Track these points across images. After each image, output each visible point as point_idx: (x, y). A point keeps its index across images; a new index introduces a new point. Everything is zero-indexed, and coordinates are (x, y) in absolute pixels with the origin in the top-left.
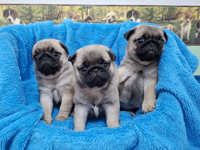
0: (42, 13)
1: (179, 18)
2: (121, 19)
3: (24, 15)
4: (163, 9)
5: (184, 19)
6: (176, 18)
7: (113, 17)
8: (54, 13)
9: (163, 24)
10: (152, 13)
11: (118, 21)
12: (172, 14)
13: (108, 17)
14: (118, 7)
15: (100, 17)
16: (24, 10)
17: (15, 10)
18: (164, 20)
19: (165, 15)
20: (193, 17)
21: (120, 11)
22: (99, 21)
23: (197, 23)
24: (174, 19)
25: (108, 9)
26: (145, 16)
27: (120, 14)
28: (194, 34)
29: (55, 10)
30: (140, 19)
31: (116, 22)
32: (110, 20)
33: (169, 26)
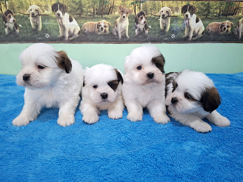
0: (92, 7)
1: (237, 14)
2: (176, 14)
3: (74, 10)
4: (220, 4)
6: (234, 14)
7: (167, 12)
8: (105, 8)
9: (221, 20)
10: (209, 8)
11: (172, 16)
12: (230, 9)
13: (162, 12)
14: (173, 2)
15: (154, 12)
16: (74, 4)
17: (64, 5)
18: (221, 15)
19: (222, 10)
21: (175, 6)
22: (153, 16)
24: (232, 15)
25: (162, 3)
26: (202, 11)
29: (106, 4)
31: (170, 18)
32: (163, 15)
33: (227, 22)
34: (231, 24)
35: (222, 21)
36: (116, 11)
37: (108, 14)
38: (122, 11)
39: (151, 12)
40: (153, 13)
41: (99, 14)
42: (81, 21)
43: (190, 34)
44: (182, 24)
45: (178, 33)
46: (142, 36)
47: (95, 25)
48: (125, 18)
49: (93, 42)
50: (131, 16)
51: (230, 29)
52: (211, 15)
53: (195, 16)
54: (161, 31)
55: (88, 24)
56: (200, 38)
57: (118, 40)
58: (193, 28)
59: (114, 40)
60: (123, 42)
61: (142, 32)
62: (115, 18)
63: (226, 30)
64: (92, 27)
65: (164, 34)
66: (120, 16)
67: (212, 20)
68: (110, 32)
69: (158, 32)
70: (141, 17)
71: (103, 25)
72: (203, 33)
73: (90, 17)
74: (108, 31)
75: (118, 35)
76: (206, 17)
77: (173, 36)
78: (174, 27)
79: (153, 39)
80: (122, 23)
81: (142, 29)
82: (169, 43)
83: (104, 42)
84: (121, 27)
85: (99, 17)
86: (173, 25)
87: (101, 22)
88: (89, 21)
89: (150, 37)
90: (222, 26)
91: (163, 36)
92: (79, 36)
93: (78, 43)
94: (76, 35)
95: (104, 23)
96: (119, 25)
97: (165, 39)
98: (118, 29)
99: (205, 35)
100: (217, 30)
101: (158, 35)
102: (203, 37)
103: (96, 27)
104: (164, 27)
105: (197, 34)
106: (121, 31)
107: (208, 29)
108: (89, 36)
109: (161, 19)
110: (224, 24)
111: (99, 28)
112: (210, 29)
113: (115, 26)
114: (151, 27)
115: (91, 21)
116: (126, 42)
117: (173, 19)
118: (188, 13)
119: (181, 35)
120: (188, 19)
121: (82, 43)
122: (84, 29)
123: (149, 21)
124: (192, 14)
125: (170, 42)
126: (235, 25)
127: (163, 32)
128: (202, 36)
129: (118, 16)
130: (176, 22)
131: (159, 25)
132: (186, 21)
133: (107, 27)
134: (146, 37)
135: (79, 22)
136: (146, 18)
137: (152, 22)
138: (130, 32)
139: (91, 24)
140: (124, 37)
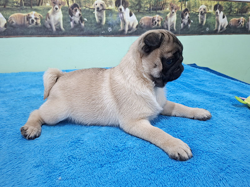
1: (165, 9)
2: (110, 7)
5: (169, 10)
6: (163, 9)
7: (101, 5)
9: (151, 14)
10: (140, 3)
11: (107, 10)
12: (158, 4)
13: (96, 4)
15: (88, 4)
18: (151, 10)
19: (152, 5)
20: (177, 8)
22: (87, 9)
23: (181, 14)
24: (161, 9)
26: (134, 6)
27: (108, 2)
28: (180, 25)
30: (128, 8)
31: (105, 11)
32: (98, 8)
33: (157, 17)
34: (161, 18)
35: (153, 15)
36: (47, 2)
37: (38, 5)
38: (54, 3)
39: (85, 4)
40: (87, 6)
41: (27, 5)
42: (7, 12)
44: (117, 18)
45: (114, 27)
46: (78, 29)
47: (24, 17)
48: (58, 10)
49: (23, 35)
50: (64, 8)
51: (160, 23)
52: (143, 9)
53: (128, 10)
54: (97, 24)
55: (16, 16)
57: (52, 32)
58: (127, 21)
59: (48, 33)
60: (59, 35)
61: (78, 25)
62: (46, 9)
63: (157, 24)
64: (21, 19)
65: (101, 27)
66: (52, 8)
67: (144, 14)
68: (43, 25)
69: (95, 25)
70: (75, 10)
71: (33, 17)
72: (137, 27)
73: (17, 8)
74: (40, 24)
75: (51, 28)
76: (139, 11)
77: (110, 30)
78: (110, 20)
79: (90, 32)
80: (55, 15)
81: (77, 22)
82: (107, 36)
83: (36, 35)
84: (54, 19)
85: (28, 8)
86: (109, 18)
87: (30, 13)
88: (17, 13)
89: (87, 30)
90: (153, 20)
91: (100, 29)
92: (6, 30)
93: (5, 37)
94: (2, 28)
95: (35, 15)
96: (52, 17)
97: (103, 32)
98: (51, 21)
99: (140, 28)
100: (149, 24)
101: (95, 28)
103: (26, 19)
104: (100, 20)
105: (132, 28)
106: (55, 24)
107: (141, 23)
108: (18, 29)
109: (96, 12)
110: (154, 19)
111: (29, 21)
112: (143, 23)
113: (48, 19)
114: (86, 20)
115: (18, 13)
116: (61, 35)
117: (107, 12)
118: (121, 7)
119: (118, 29)
120: (122, 13)
121: (10, 37)
122: (11, 21)
123: (84, 13)
124: (125, 8)
126: (164, 20)
127: (99, 24)
129: (49, 8)
130: (111, 15)
131: (95, 18)
132: (120, 15)
133: (38, 19)
134: (82, 30)
135: (4, 13)
136: (80, 10)
137: (88, 15)
138: (65, 24)
139: (19, 15)
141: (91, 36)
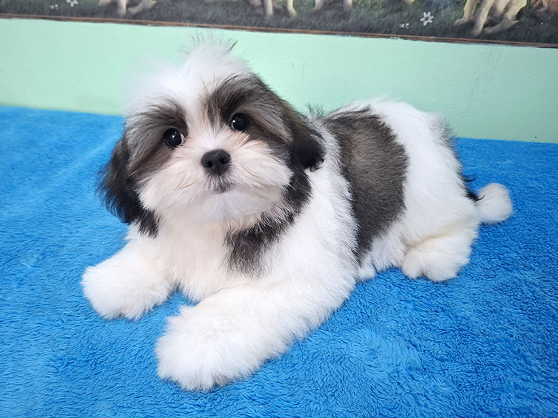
43: (479, 15)
45: (443, 11)
46: (333, 12)
49: (192, 22)
56: (509, 30)
57: (263, 19)
59: (254, 19)
60: (279, 26)
61: (334, 2)
65: (400, 10)
69: (382, 3)
72: (519, 15)
77: (427, 19)
79: (365, 24)
82: (413, 39)
89: (357, 17)
91: (396, 16)
97: (403, 26)
99: (527, 20)
101: (382, 11)
102: (517, 27)
105: (502, 17)
107: (537, 3)
116: (286, 27)
119: (453, 18)
121: (162, 25)
125: (414, 35)
128: (517, 24)
134: (345, 16)
140: (281, 11)
141: (366, 36)
